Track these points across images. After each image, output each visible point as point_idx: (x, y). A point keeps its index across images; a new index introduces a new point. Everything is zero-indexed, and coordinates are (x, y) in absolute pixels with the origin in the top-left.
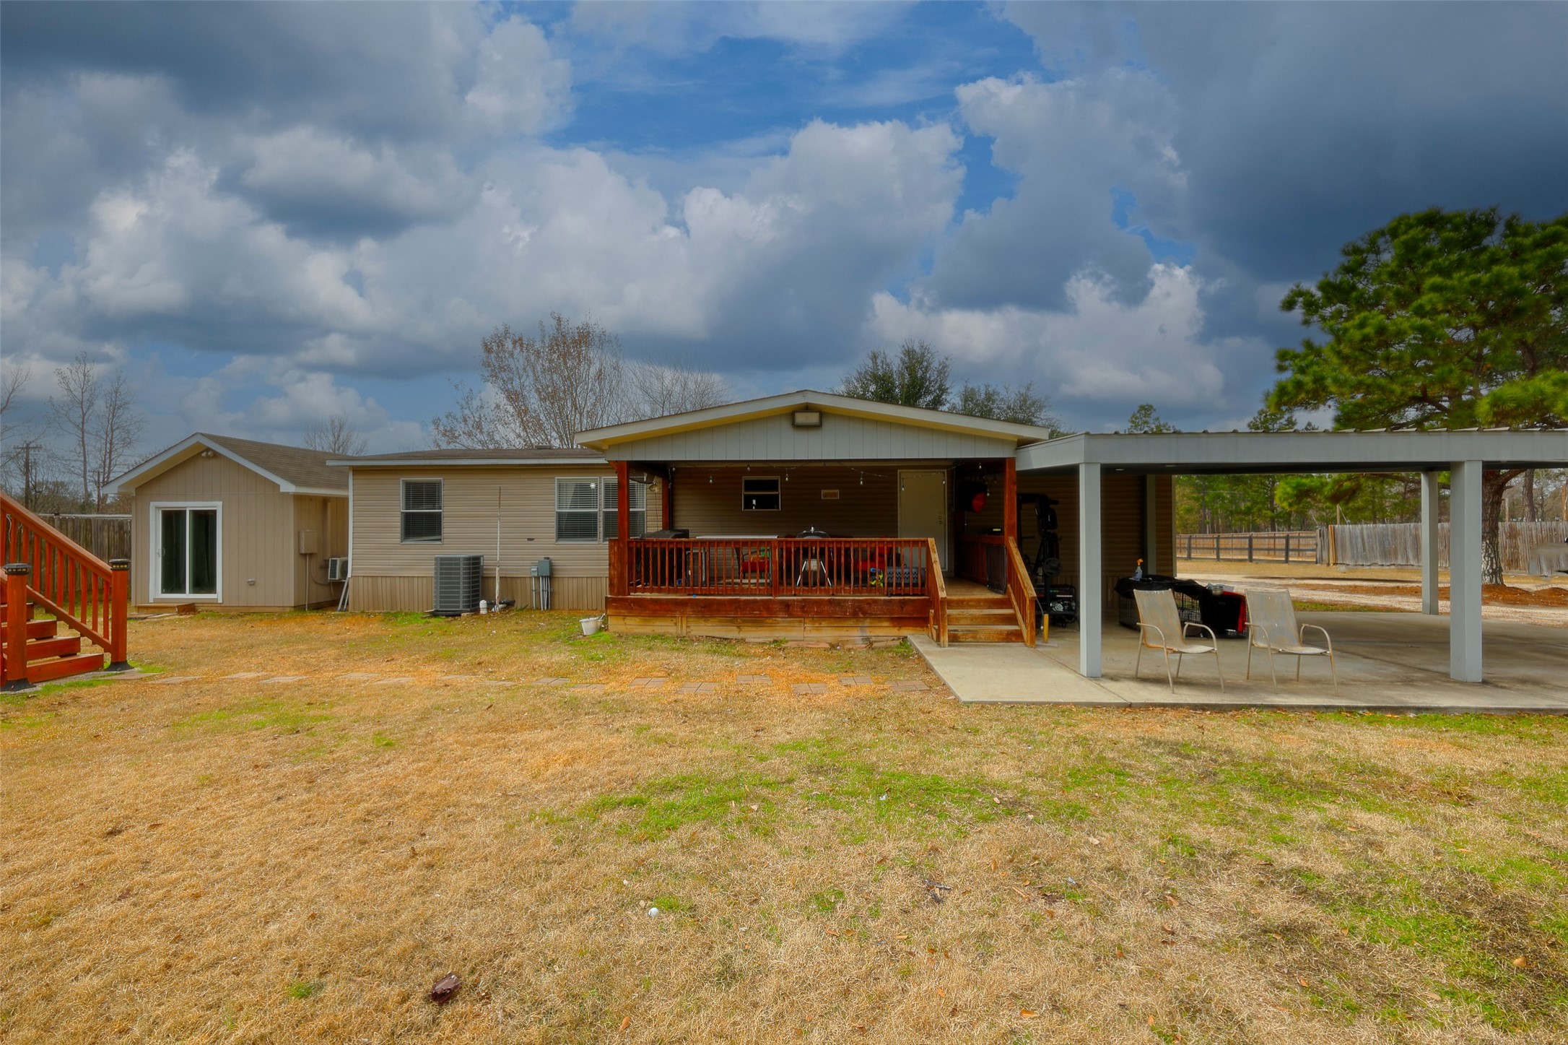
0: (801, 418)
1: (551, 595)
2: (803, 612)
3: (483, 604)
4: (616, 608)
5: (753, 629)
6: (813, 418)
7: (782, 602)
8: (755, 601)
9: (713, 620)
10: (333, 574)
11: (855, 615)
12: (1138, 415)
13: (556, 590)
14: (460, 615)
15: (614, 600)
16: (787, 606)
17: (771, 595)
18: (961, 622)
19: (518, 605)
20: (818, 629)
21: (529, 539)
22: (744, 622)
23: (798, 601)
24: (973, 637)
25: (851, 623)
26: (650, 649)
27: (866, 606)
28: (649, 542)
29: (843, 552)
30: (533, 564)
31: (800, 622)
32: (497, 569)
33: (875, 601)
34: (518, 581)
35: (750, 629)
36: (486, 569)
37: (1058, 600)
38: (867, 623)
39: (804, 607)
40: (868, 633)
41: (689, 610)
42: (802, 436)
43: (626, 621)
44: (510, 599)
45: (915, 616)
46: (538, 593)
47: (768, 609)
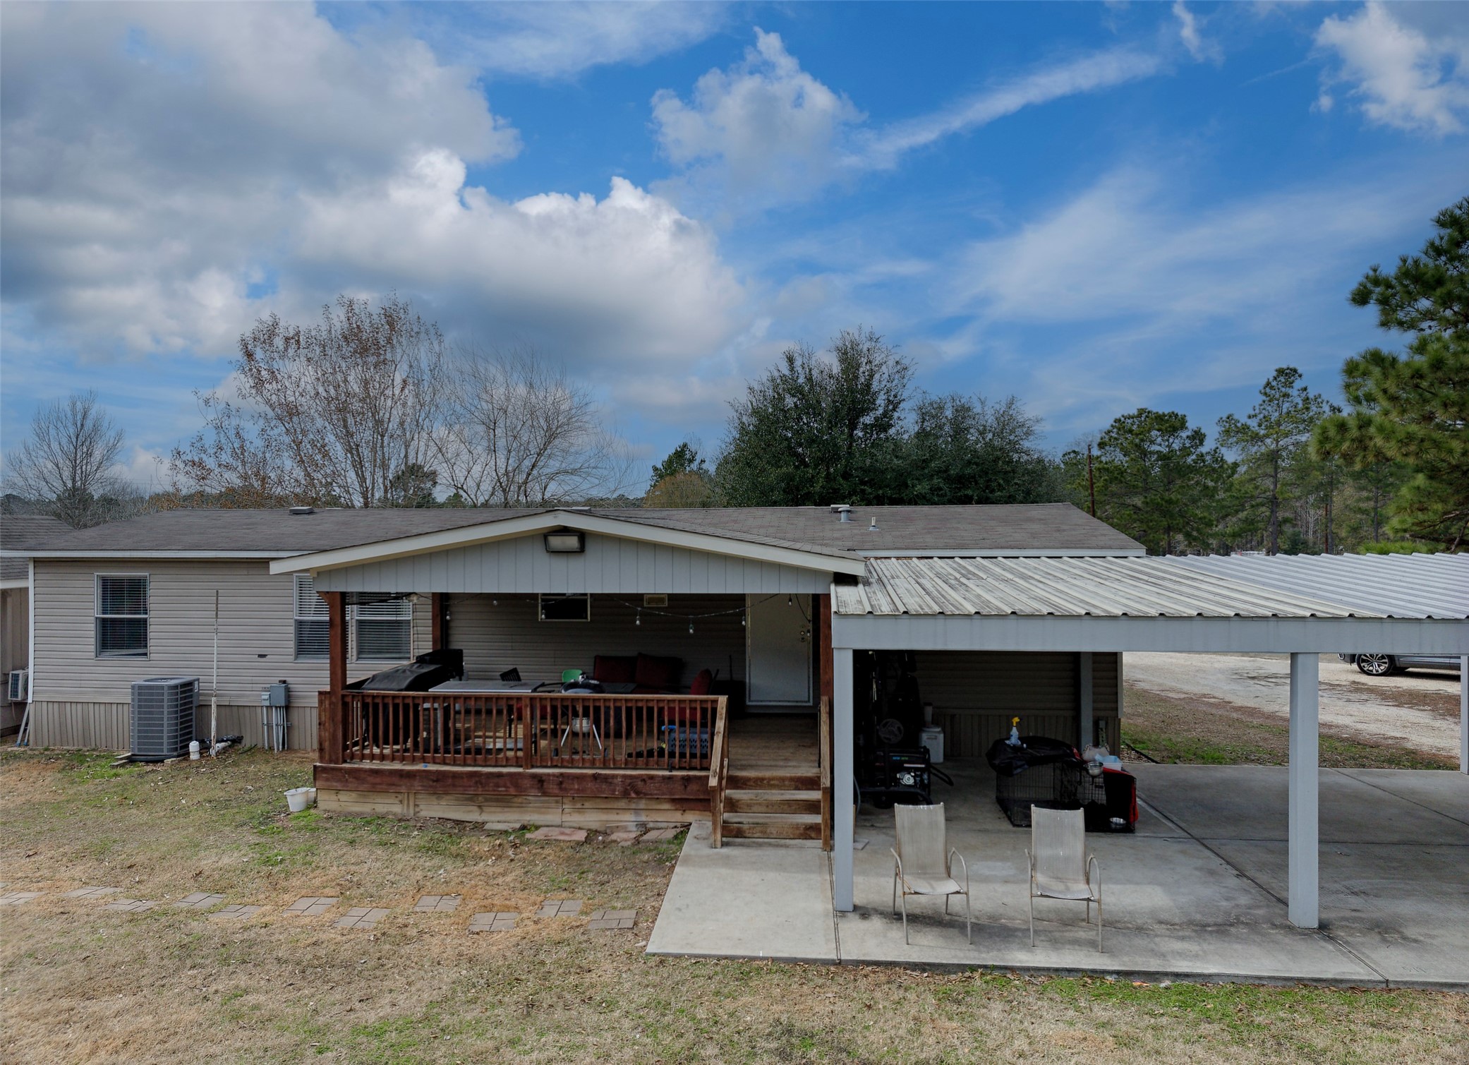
0: (556, 542)
1: (288, 730)
2: (561, 789)
3: (194, 746)
4: (327, 780)
5: (499, 809)
6: (573, 542)
7: (534, 776)
8: (500, 775)
9: (448, 797)
10: (15, 694)
11: (625, 795)
13: (296, 723)
14: (162, 761)
15: (324, 770)
16: (540, 781)
17: (521, 766)
18: (755, 809)
19: (247, 742)
20: (580, 811)
21: (260, 656)
22: (486, 800)
23: (554, 775)
24: (762, 832)
25: (622, 804)
26: (352, 842)
27: (640, 784)
28: (368, 696)
29: (612, 713)
30: (265, 690)
31: (557, 802)
32: (213, 699)
33: (652, 777)
34: (247, 710)
35: (493, 809)
36: (200, 698)
37: (908, 770)
38: (642, 803)
39: (561, 783)
40: (643, 818)
41: (417, 784)
42: (560, 564)
43: (340, 796)
45: (702, 797)
46: (270, 726)
47: (517, 786)
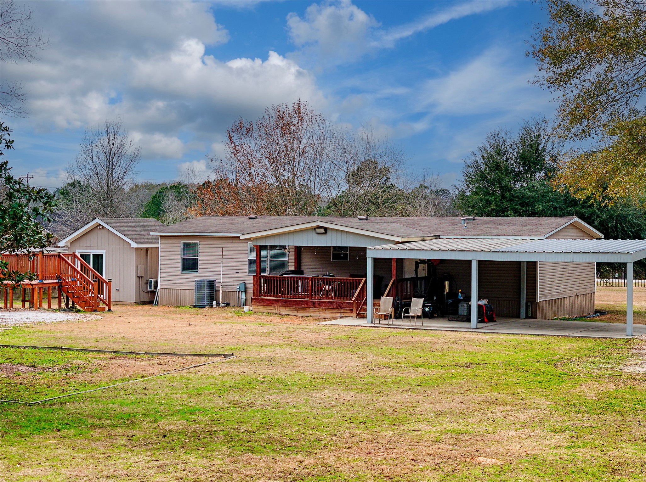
0: (318, 230)
1: (246, 300)
2: (319, 306)
3: (215, 303)
4: (255, 302)
5: (302, 312)
6: (322, 230)
8: (302, 301)
9: (288, 308)
10: (150, 288)
11: (337, 308)
13: (248, 298)
14: (205, 308)
15: (254, 299)
16: (313, 303)
17: (309, 299)
19: (231, 305)
20: (325, 313)
21: (236, 273)
22: (298, 309)
23: (318, 302)
25: (336, 311)
27: (341, 304)
28: (267, 277)
30: (238, 285)
31: (318, 310)
32: (221, 287)
33: (344, 302)
35: (300, 312)
38: (342, 311)
39: (320, 304)
41: (280, 304)
42: (320, 237)
43: (258, 307)
44: (227, 302)
46: (239, 299)
47: (307, 304)
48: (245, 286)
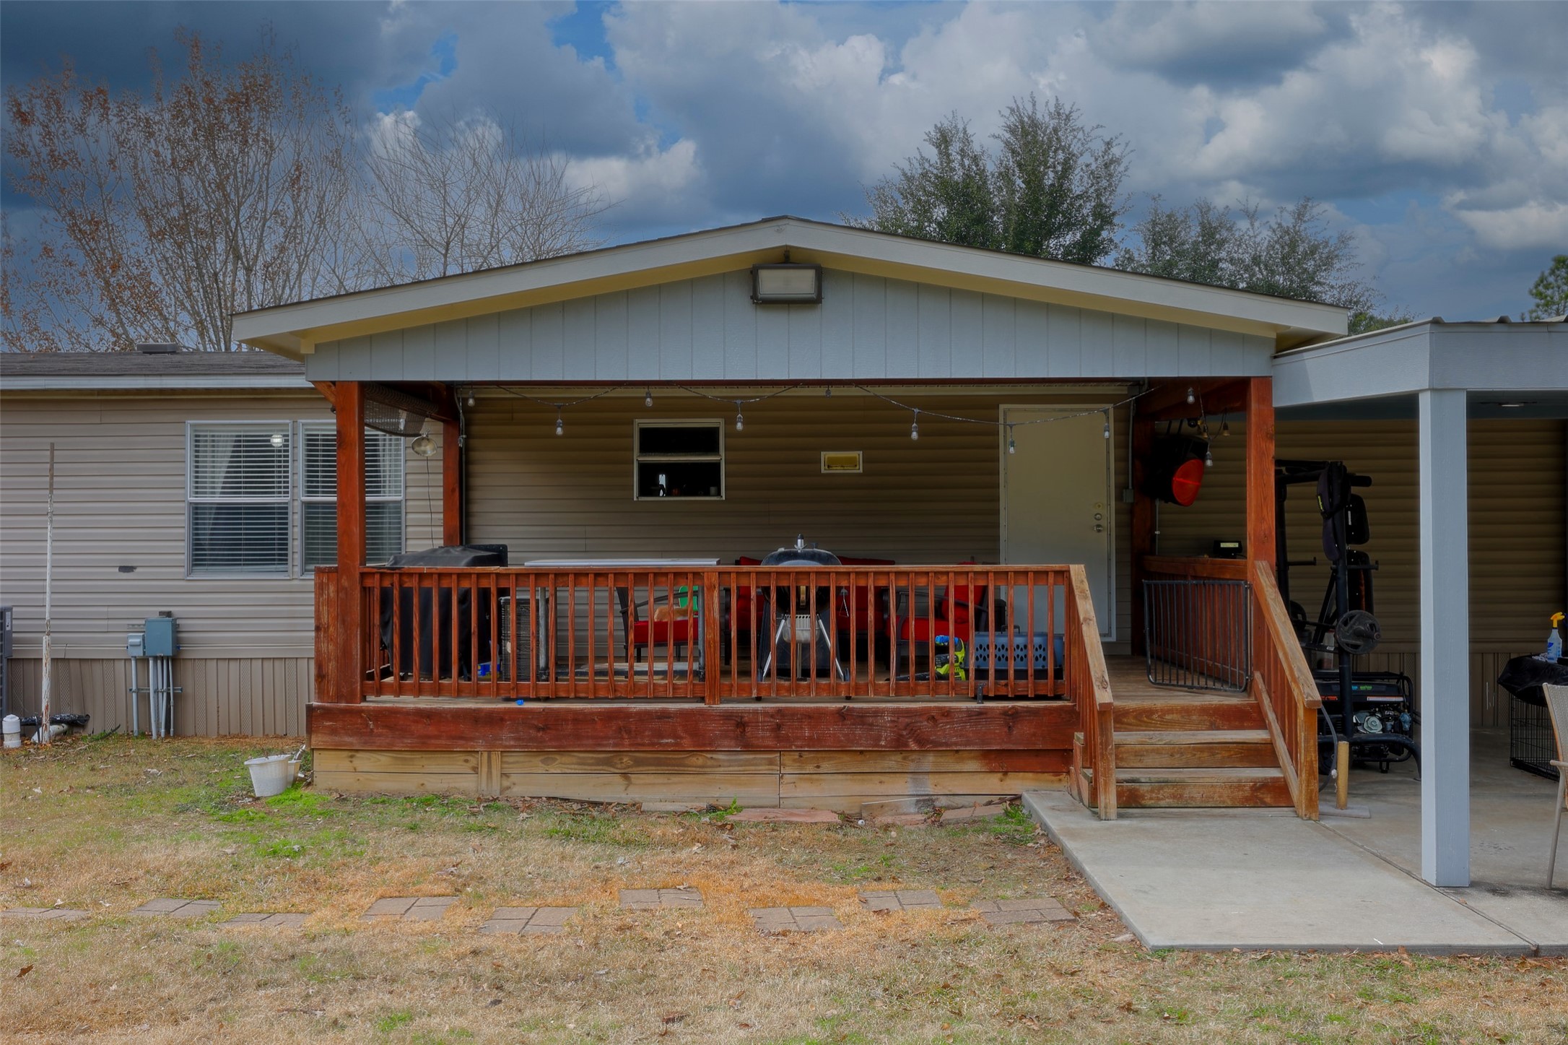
0: (772, 282)
1: (176, 701)
2: (778, 738)
3: (10, 723)
4: (334, 731)
5: (661, 779)
6: (801, 282)
7: (728, 716)
8: (664, 715)
9: (566, 759)
11: (899, 746)
12: (1551, 279)
13: (189, 690)
15: (327, 713)
16: (740, 726)
17: (702, 700)
18: (1148, 761)
19: (96, 726)
20: (812, 778)
22: (638, 763)
23: (765, 713)
24: (1174, 797)
25: (892, 762)
26: (413, 828)
27: (925, 725)
28: (410, 575)
29: (871, 597)
30: (133, 629)
31: (771, 762)
32: (45, 639)
33: (947, 713)
34: (97, 667)
35: (651, 779)
36: (19, 641)
37: (1371, 708)
38: (929, 762)
39: (779, 727)
40: (930, 786)
41: (506, 736)
42: (776, 326)
43: (357, 763)
44: (75, 712)
45: (1040, 747)
46: (144, 697)
47: (696, 734)
48: (176, 629)
